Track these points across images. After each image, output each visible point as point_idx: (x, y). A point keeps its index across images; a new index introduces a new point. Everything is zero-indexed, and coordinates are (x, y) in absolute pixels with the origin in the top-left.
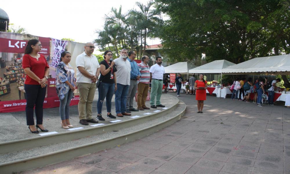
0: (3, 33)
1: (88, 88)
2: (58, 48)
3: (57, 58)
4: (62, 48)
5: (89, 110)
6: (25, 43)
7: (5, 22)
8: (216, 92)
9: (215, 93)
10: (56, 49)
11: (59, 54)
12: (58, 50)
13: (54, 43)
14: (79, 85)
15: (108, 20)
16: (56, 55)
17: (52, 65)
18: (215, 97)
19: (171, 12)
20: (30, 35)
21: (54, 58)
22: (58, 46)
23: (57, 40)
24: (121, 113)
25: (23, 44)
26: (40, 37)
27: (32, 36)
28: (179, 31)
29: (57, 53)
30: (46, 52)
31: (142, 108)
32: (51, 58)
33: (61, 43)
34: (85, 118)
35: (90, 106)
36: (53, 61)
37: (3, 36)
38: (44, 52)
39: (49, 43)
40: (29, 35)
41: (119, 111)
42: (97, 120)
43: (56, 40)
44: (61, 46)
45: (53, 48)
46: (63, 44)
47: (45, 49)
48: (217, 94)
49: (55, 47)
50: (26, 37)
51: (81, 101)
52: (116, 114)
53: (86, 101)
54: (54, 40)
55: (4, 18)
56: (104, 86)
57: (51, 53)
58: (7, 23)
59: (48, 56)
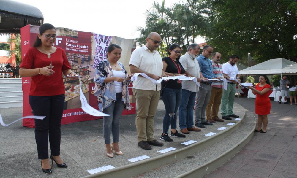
0: (35, 27)
1: (151, 96)
2: (101, 45)
3: (100, 57)
4: (106, 45)
5: (150, 127)
6: (61, 39)
7: (40, 22)
8: (274, 96)
9: (272, 97)
10: (98, 46)
11: (102, 52)
12: (101, 47)
13: (96, 39)
14: (138, 92)
15: (150, 16)
16: (99, 54)
17: (94, 67)
18: (273, 101)
19: (222, 5)
20: (68, 29)
21: (96, 57)
22: (101, 42)
23: (100, 35)
24: (186, 128)
25: (59, 40)
26: (79, 32)
27: (70, 31)
28: (229, 27)
29: (100, 51)
30: (86, 50)
31: (213, 120)
32: (93, 58)
33: (104, 38)
34: (146, 139)
35: (151, 121)
36: (96, 61)
37: (34, 31)
38: (85, 50)
39: (90, 39)
40: (66, 29)
41: (184, 126)
42: (161, 140)
43: (98, 36)
44: (105, 43)
45: (95, 45)
46: (106, 40)
47: (86, 47)
48: (276, 97)
49: (97, 44)
50: (63, 31)
51: (141, 115)
52: (180, 130)
53: (147, 115)
54: (97, 35)
55: (38, 17)
56: (170, 93)
57: (92, 52)
58: (41, 22)
59: (89, 55)
